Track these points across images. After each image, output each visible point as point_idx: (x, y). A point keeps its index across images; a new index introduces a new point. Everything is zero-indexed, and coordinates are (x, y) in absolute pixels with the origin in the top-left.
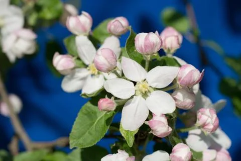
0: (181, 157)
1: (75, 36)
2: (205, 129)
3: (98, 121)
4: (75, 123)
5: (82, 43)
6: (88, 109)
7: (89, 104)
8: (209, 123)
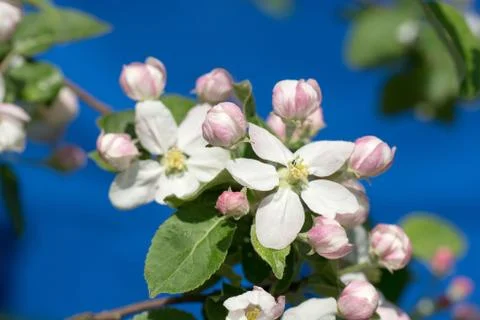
0: (366, 299)
1: (134, 103)
2: (386, 261)
3: (198, 247)
4: (148, 255)
5: (151, 112)
6: (173, 230)
7: (173, 221)
8: (396, 249)
